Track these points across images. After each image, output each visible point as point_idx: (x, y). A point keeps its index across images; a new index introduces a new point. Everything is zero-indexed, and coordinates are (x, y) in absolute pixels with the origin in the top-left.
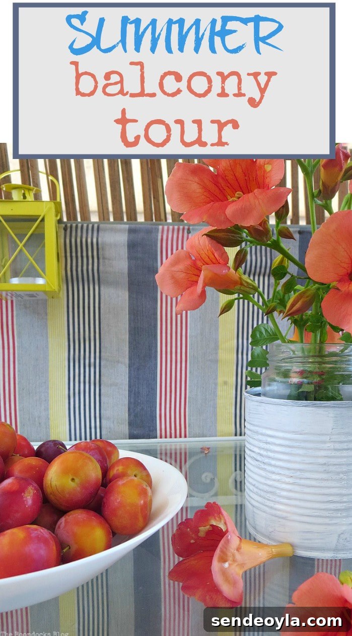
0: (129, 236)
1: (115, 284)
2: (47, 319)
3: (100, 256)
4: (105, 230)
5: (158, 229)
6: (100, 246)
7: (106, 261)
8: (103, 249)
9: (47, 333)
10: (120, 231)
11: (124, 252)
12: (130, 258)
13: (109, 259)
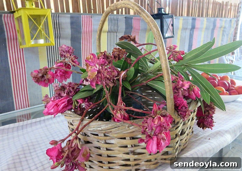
0: (71, 20)
1: (66, 38)
2: (38, 54)
3: (60, 27)
4: (61, 17)
5: (81, 17)
6: (60, 23)
7: (63, 29)
8: (61, 25)
9: (39, 60)
10: (67, 17)
11: (69, 26)
12: (72, 28)
13: (64, 29)
